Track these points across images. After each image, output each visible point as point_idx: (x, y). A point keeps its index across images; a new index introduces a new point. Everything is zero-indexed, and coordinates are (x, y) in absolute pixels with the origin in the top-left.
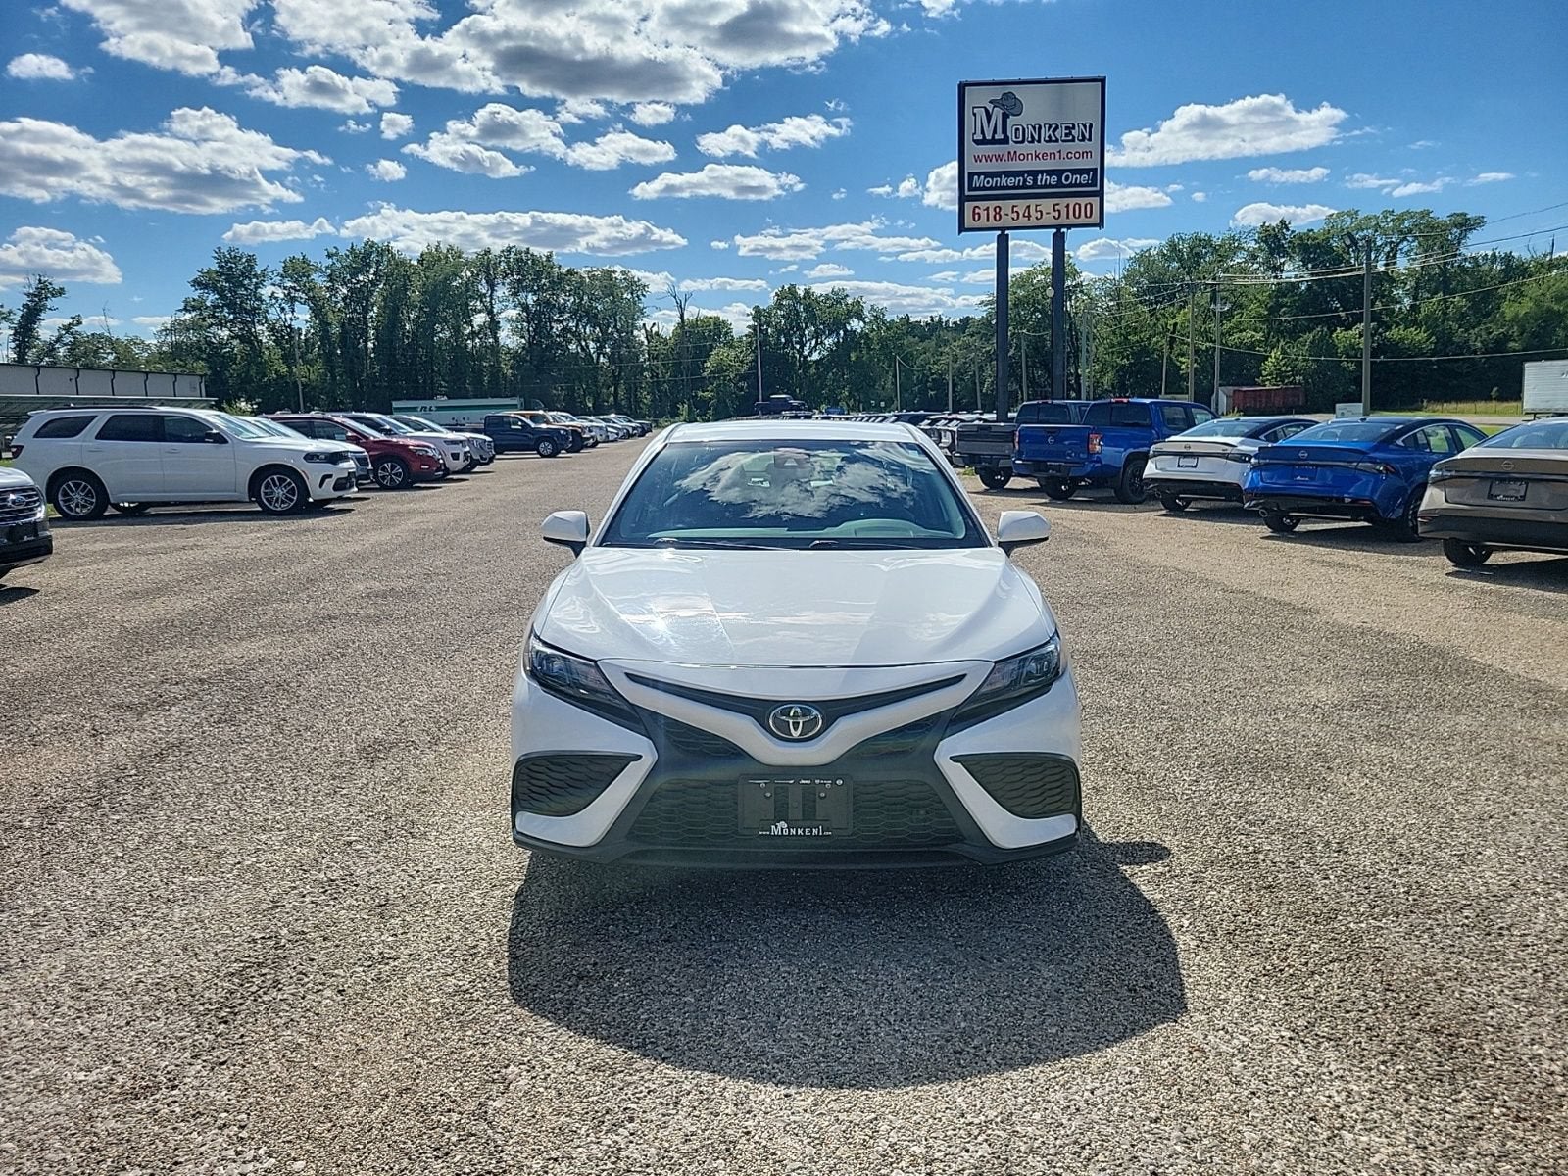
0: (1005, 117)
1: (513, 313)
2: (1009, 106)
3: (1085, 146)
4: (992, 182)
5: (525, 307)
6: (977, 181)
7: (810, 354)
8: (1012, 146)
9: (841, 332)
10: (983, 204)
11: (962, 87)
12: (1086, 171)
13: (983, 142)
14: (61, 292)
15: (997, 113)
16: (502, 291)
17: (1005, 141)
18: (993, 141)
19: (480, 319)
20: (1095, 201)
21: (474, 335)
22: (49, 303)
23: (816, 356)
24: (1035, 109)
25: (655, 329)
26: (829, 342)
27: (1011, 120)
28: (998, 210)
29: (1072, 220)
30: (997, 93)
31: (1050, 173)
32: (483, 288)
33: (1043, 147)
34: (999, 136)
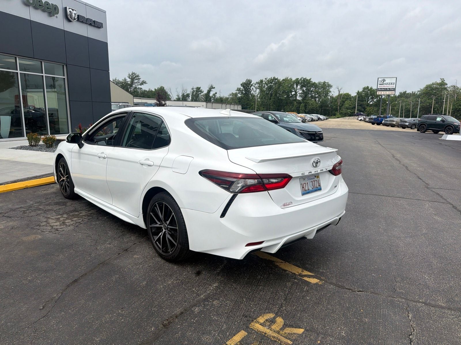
0: (383, 82)
1: (301, 92)
2: (384, 80)
3: (393, 85)
4: (381, 89)
5: (303, 91)
6: (379, 89)
7: (370, 103)
8: (384, 85)
9: (378, 98)
10: (379, 92)
11: (378, 78)
12: (393, 88)
13: (380, 85)
14: (214, 88)
15: (382, 81)
16: (299, 87)
17: (383, 84)
18: (381, 85)
19: (293, 93)
20: (394, 92)
21: (292, 97)
22: (212, 90)
23: (371, 103)
24: (388, 81)
25: (332, 96)
26: (375, 100)
27: (384, 82)
28: (381, 93)
29: (391, 94)
30: (383, 79)
31: (389, 88)
32: (295, 86)
33: (388, 85)
34: (382, 84)
